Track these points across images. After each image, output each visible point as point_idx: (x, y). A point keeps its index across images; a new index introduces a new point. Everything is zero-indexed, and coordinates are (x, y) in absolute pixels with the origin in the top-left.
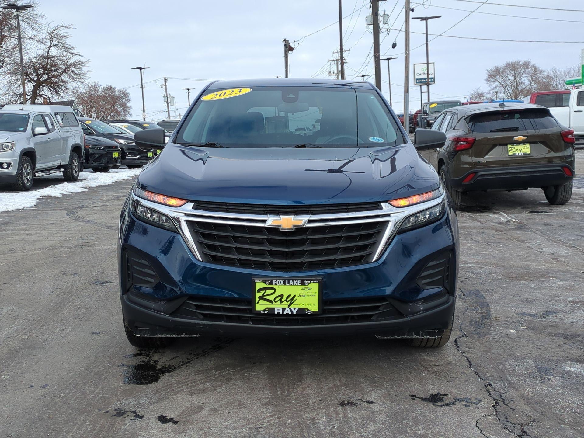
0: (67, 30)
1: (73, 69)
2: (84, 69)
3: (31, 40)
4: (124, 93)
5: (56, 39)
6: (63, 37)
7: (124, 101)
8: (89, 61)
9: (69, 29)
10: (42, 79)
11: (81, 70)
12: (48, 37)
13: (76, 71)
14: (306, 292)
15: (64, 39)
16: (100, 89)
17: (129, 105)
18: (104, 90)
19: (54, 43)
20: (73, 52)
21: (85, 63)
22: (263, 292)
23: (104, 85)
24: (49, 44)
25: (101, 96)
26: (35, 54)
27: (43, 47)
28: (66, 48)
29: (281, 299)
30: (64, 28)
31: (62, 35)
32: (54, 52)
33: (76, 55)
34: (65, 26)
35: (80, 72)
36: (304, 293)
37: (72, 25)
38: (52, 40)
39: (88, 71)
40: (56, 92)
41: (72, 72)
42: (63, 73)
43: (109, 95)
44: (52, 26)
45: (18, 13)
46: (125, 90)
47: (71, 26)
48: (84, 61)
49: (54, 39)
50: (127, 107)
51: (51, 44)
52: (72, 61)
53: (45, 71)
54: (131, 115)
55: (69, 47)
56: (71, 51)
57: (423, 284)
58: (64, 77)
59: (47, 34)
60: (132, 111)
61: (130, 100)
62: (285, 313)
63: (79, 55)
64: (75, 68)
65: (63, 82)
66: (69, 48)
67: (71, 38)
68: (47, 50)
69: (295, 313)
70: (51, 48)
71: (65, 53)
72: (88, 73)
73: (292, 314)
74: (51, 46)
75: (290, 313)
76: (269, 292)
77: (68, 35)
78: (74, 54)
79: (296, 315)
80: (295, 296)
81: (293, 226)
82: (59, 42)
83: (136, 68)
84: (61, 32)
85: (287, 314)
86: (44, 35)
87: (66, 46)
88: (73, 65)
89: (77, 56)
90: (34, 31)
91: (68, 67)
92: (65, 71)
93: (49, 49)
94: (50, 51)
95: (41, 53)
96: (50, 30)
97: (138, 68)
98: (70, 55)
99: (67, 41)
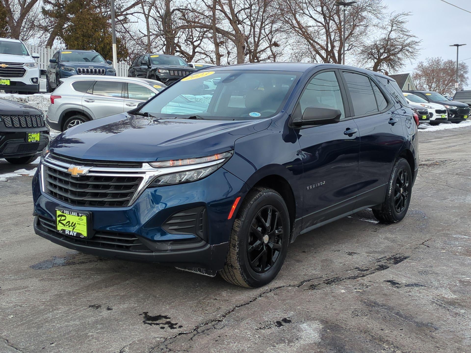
0: (406, 17)
1: (407, 48)
2: (417, 47)
3: (376, 27)
4: (463, 66)
5: (395, 25)
6: (402, 22)
7: (462, 72)
8: (422, 41)
9: (407, 16)
10: (382, 57)
11: (415, 49)
12: (390, 24)
13: (410, 50)
14: (81, 221)
15: (403, 24)
16: (442, 63)
17: (466, 76)
18: (445, 63)
19: (394, 28)
20: (408, 34)
21: (418, 42)
22: (60, 217)
23: (446, 60)
24: (390, 29)
25: (442, 69)
26: (379, 37)
27: (385, 32)
28: (403, 31)
29: (69, 224)
30: (404, 15)
31: (401, 21)
32: (393, 35)
33: (411, 36)
34: (404, 13)
35: (413, 50)
36: (79, 222)
37: (410, 12)
38: (392, 26)
39: (419, 49)
40: (393, 67)
41: (407, 50)
42: (399, 51)
43: (449, 68)
44: (394, 15)
45: (345, 8)
46: (465, 64)
47: (409, 14)
48: (418, 41)
49: (394, 25)
50: (464, 78)
51: (392, 29)
52: (407, 42)
53: (384, 51)
54: (467, 85)
55: (406, 30)
56: (407, 34)
57: (170, 229)
58: (399, 55)
59: (390, 21)
60: (468, 82)
61: (468, 72)
62: (70, 234)
63: (414, 36)
64: (409, 47)
65: (399, 58)
66: (405, 32)
67: (408, 23)
68: (388, 34)
69: (75, 235)
70: (392, 32)
71: (402, 36)
72: (419, 51)
73: (74, 236)
74: (391, 31)
75: (73, 235)
76: (63, 218)
77: (406, 21)
78: (410, 36)
79: (76, 237)
80: (75, 224)
81: (78, 174)
82: (398, 27)
83: (453, 45)
84: (400, 19)
85: (71, 235)
86: (386, 22)
87: (403, 30)
88: (408, 45)
89: (413, 37)
90: (379, 20)
91: (403, 46)
92: (401, 50)
93: (390, 33)
94: (390, 34)
95: (383, 36)
96: (392, 18)
97: (455, 45)
98: (406, 37)
99: (404, 26)
